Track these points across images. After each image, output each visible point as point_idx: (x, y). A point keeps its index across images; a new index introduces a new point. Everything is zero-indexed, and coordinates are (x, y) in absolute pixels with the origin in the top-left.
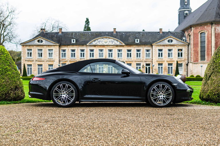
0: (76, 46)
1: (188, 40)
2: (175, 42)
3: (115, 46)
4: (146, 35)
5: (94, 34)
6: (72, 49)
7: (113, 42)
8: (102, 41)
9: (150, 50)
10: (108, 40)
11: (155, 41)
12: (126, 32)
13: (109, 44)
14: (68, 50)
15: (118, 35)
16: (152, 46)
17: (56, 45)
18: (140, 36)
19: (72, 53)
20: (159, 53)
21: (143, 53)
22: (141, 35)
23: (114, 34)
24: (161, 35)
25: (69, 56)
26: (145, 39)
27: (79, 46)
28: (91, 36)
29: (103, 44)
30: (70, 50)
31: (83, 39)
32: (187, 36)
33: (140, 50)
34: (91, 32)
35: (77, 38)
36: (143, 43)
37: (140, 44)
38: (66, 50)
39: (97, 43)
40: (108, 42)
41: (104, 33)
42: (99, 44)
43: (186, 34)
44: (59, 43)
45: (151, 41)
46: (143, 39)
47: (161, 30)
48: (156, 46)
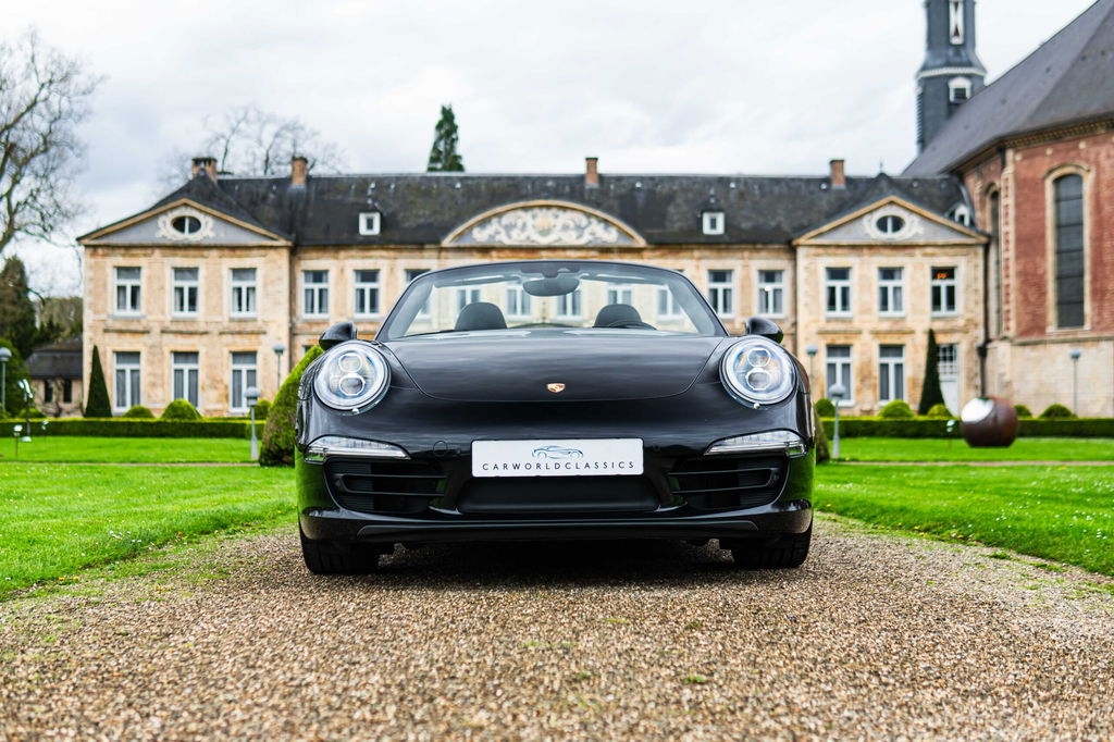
0: (384, 253)
1: (983, 217)
2: (913, 229)
3: (593, 249)
4: (757, 192)
5: (478, 185)
6: (360, 268)
7: (583, 229)
8: (524, 225)
9: (780, 272)
10: (557, 217)
11: (805, 222)
12: (652, 178)
13: (560, 240)
14: (341, 270)
15: (612, 194)
16: (792, 250)
17: (272, 247)
18: (727, 198)
19: (362, 291)
20: (832, 290)
21: (743, 287)
22: (732, 196)
23: (587, 187)
24: (840, 191)
25: (345, 305)
26: (754, 216)
27: (400, 250)
28: (463, 195)
29: (528, 238)
30: (351, 276)
31: (421, 212)
32: (976, 199)
33: (730, 272)
34: (466, 178)
35: (390, 210)
36: (744, 237)
37: (727, 239)
38: (326, 272)
39: (498, 238)
40: (559, 227)
41: (537, 183)
42: (507, 242)
43: (974, 186)
44: (290, 233)
45: (786, 227)
46: (744, 212)
47: (838, 165)
48: (813, 250)
